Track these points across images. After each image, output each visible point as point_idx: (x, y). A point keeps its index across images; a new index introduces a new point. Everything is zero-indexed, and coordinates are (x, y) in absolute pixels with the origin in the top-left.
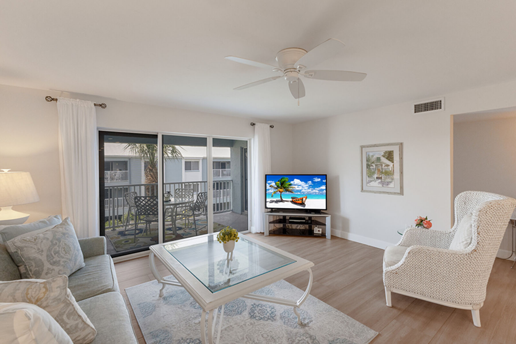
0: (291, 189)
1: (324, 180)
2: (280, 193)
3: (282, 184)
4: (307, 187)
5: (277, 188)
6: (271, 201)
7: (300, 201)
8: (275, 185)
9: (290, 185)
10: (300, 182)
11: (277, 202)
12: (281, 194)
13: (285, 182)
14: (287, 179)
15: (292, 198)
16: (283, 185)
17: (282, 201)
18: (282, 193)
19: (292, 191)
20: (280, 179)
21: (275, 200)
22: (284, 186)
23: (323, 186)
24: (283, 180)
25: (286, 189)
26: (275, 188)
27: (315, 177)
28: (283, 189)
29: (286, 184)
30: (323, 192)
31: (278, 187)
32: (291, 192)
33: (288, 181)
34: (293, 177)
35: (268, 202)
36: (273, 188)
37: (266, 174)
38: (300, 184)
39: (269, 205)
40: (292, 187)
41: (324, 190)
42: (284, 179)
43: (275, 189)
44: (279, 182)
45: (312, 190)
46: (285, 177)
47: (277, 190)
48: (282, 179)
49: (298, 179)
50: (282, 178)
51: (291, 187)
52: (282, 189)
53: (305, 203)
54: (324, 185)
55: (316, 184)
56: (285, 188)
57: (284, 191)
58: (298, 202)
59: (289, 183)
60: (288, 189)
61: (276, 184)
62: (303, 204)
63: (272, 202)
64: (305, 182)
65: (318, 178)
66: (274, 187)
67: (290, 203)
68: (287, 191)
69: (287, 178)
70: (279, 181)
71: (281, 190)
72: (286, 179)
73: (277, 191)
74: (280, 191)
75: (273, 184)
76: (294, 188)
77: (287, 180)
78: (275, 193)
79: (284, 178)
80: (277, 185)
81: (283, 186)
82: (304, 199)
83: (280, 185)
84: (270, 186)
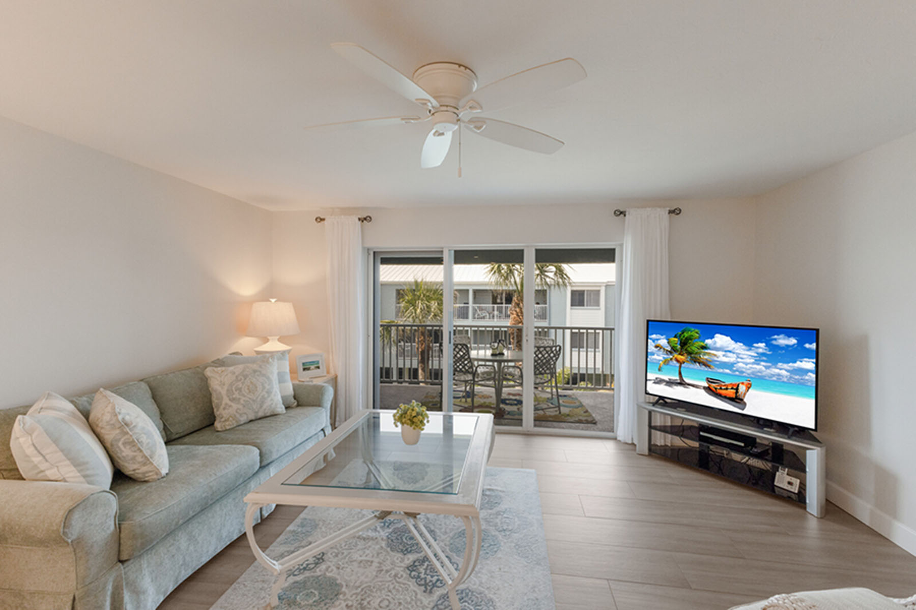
0: (706, 357)
2: (678, 365)
3: (684, 344)
5: (671, 353)
6: (657, 378)
7: (731, 393)
8: (668, 345)
9: (704, 347)
11: (670, 383)
12: (680, 367)
13: (691, 339)
14: (697, 333)
15: (708, 380)
16: (686, 347)
17: (682, 383)
18: (683, 365)
19: (709, 364)
20: (680, 333)
21: (666, 378)
22: (689, 349)
24: (686, 335)
25: (693, 355)
26: (667, 351)
28: (685, 355)
29: (693, 345)
31: (674, 349)
32: (706, 364)
33: (699, 338)
35: (650, 380)
36: (662, 350)
37: (648, 318)
39: (653, 388)
40: (709, 354)
42: (690, 333)
43: (667, 354)
44: (676, 339)
46: (693, 329)
47: (671, 357)
48: (683, 333)
50: (683, 329)
51: (705, 354)
52: (682, 355)
53: (745, 400)
56: (690, 353)
57: (687, 361)
58: (723, 392)
59: (702, 344)
60: (697, 356)
61: (668, 343)
62: (737, 400)
63: (658, 381)
66: (664, 349)
67: (703, 391)
68: (695, 362)
69: (697, 330)
70: (675, 337)
71: (680, 357)
72: (694, 333)
73: (671, 359)
74: (677, 361)
75: (663, 342)
76: (715, 355)
77: (697, 335)
78: (666, 362)
79: (689, 330)
80: (673, 344)
81: (686, 350)
82: (742, 388)
83: (679, 347)
84: (656, 347)
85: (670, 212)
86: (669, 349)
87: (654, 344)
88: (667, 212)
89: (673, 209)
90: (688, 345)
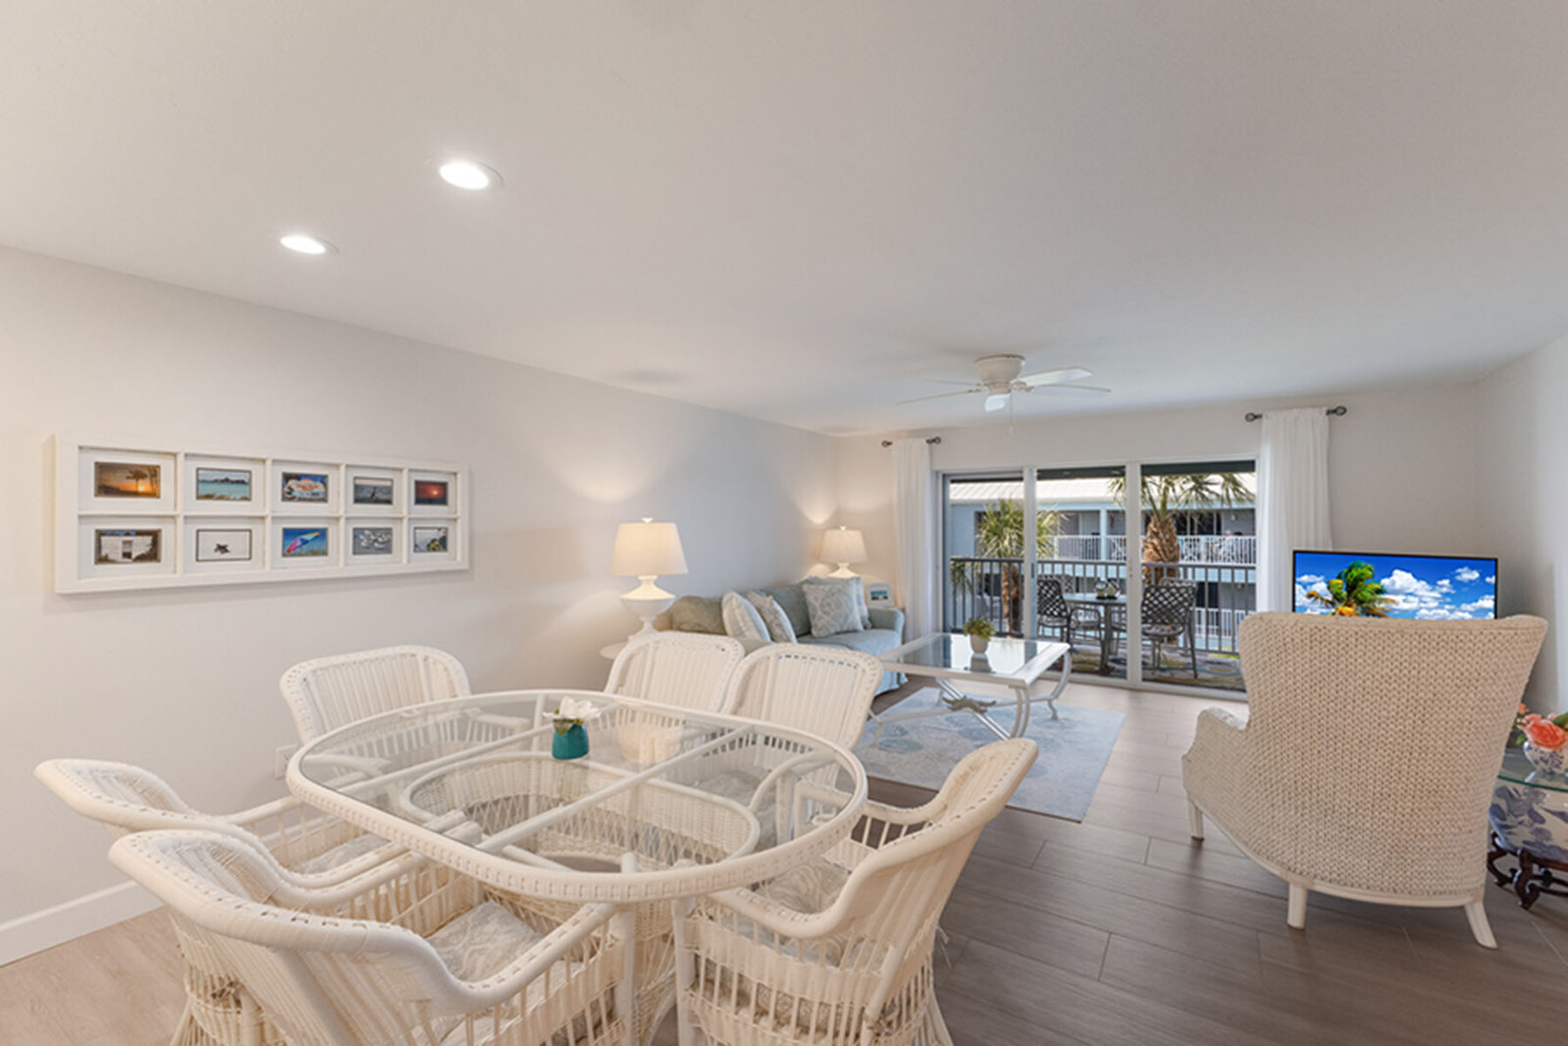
0: (1382, 605)
1: (1491, 576)
3: (1352, 587)
4: (1436, 599)
5: (1332, 603)
8: (1328, 592)
9: (1380, 591)
10: (1415, 580)
13: (1362, 580)
14: (1370, 569)
16: (1355, 592)
19: (1385, 614)
20: (1346, 570)
22: (1359, 596)
23: (1487, 596)
24: (1355, 573)
25: (1365, 605)
26: (1328, 601)
27: (1462, 567)
28: (1355, 605)
29: (1364, 589)
30: (1487, 618)
31: (1337, 598)
32: (1381, 616)
33: (1373, 576)
34: (1388, 562)
36: (1319, 601)
37: (1296, 548)
38: (1411, 591)
40: (1386, 600)
41: (1489, 610)
42: (1360, 571)
44: (1340, 581)
45: (1451, 611)
46: (1363, 564)
48: (1350, 571)
49: (1407, 571)
50: (1351, 564)
51: (1381, 601)
52: (1350, 606)
54: (1490, 594)
55: (1465, 589)
56: (1360, 602)
59: (1377, 586)
60: (1371, 606)
61: (1329, 588)
64: (1428, 582)
65: (1472, 568)
66: (1322, 599)
68: (1368, 615)
69: (1369, 566)
70: (1339, 577)
72: (1366, 569)
75: (1320, 587)
76: (1393, 601)
77: (1370, 573)
79: (1359, 566)
80: (1335, 590)
81: (1355, 597)
83: (1345, 593)
84: (1310, 596)
85: (1329, 412)
86: (1330, 598)
87: (1305, 592)
88: (1324, 413)
89: (1334, 408)
90: (1358, 589)
